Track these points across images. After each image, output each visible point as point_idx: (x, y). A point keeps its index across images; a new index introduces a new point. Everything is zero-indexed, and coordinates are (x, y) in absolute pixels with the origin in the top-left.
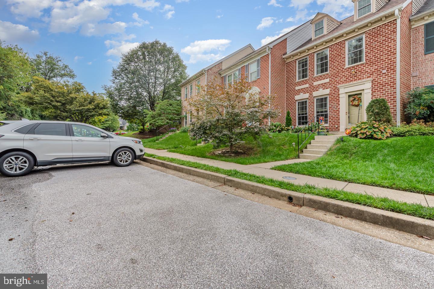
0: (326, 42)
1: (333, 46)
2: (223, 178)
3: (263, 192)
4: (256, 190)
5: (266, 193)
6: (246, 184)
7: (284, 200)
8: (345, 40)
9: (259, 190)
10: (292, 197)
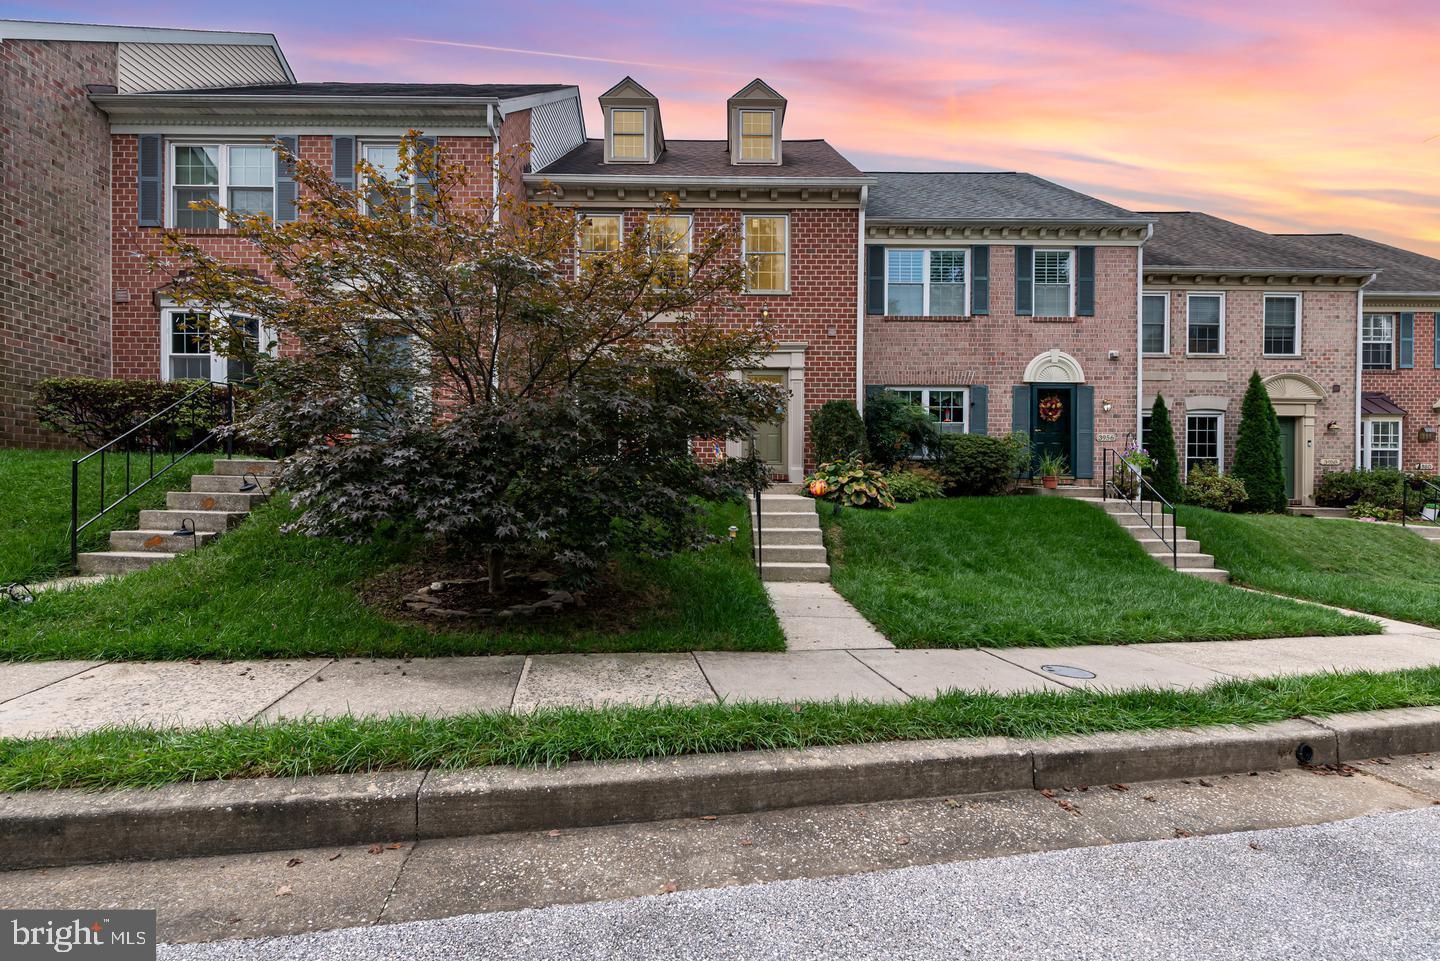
0: (689, 193)
1: (709, 214)
2: (1024, 759)
3: (1218, 761)
4: (1193, 764)
5: (1228, 764)
6: (1148, 753)
7: (1288, 766)
8: (742, 210)
9: (1203, 760)
10: (1311, 744)
